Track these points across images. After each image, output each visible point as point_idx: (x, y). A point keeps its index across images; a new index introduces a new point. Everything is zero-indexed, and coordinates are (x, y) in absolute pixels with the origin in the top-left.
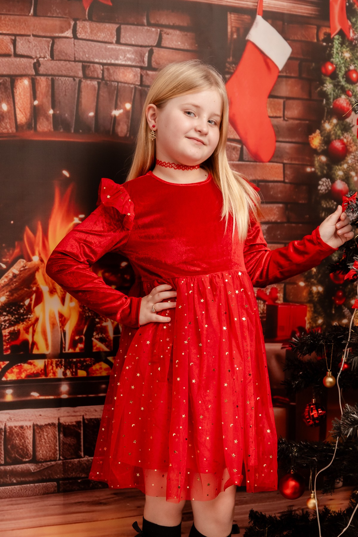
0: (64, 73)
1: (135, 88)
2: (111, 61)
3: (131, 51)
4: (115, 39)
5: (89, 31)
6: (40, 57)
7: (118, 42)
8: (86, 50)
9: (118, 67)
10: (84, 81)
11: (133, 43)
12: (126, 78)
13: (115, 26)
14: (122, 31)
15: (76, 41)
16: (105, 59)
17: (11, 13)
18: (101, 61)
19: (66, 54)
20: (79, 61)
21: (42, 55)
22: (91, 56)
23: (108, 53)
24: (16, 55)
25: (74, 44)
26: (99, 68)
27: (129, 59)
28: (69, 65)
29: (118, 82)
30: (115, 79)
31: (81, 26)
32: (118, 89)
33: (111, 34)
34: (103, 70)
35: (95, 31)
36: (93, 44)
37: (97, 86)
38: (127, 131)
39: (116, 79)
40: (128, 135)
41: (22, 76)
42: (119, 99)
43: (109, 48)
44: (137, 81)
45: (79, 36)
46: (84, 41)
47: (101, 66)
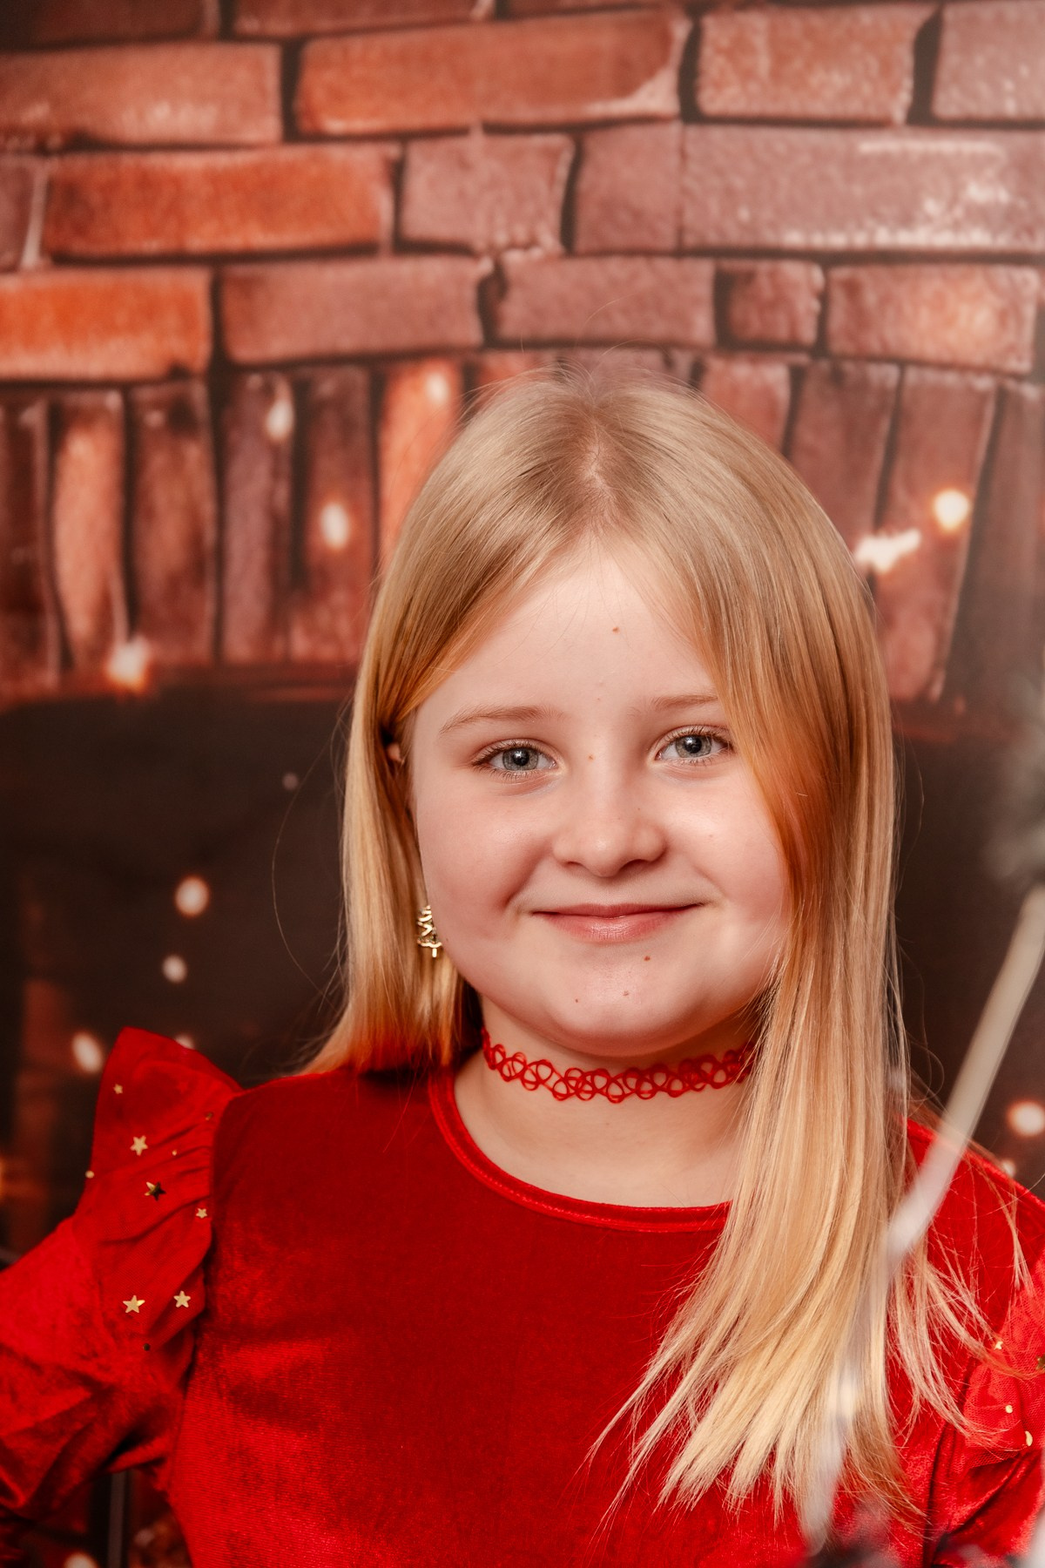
0: (622, 325)
1: (1003, 398)
2: (872, 233)
3: (990, 159)
4: (904, 98)
5: (763, 63)
6: (512, 246)
7: (922, 116)
8: (739, 183)
9: (911, 270)
10: (716, 365)
11: (1011, 108)
12: (952, 337)
13: (912, 18)
14: (950, 39)
15: (693, 132)
16: (841, 227)
17: (395, 18)
18: (818, 241)
19: (637, 215)
20: (702, 252)
21: (521, 233)
22: (767, 214)
23: (858, 190)
24: (406, 246)
25: (683, 155)
26: (803, 279)
27: (981, 215)
28: (646, 276)
29: (903, 363)
30: (884, 344)
31: (725, 42)
32: (898, 408)
33: (886, 67)
34: (824, 297)
35: (798, 64)
36: (781, 139)
37: (783, 393)
38: (936, 666)
39: (894, 346)
40: (937, 690)
41: (421, 355)
42: (900, 466)
43: (866, 159)
44: (1011, 349)
45: (712, 101)
46: (737, 133)
47: (817, 275)
